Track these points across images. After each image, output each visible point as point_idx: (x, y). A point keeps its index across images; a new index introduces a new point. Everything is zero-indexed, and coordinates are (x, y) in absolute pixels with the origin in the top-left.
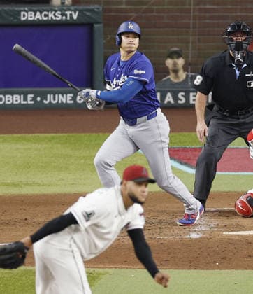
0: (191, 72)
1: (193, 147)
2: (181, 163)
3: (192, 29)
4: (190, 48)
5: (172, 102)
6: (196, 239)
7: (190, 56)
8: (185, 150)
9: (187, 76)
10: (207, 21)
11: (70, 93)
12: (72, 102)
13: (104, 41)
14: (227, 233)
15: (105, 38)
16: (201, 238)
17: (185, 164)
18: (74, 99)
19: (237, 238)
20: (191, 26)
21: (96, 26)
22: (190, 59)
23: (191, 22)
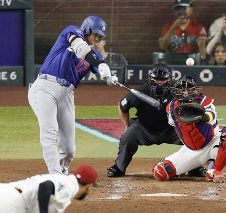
0: (113, 52)
1: (114, 118)
2: (103, 133)
3: (112, 14)
4: (111, 31)
5: (95, 79)
6: (117, 201)
7: (111, 37)
8: (107, 121)
9: (109, 55)
10: (126, 7)
11: (4, 71)
12: (6, 79)
13: (35, 25)
14: (144, 195)
15: (35, 22)
16: (121, 199)
17: (107, 134)
18: (8, 76)
19: (153, 199)
20: (112, 11)
21: (27, 11)
22: (111, 41)
23: (112, 7)
